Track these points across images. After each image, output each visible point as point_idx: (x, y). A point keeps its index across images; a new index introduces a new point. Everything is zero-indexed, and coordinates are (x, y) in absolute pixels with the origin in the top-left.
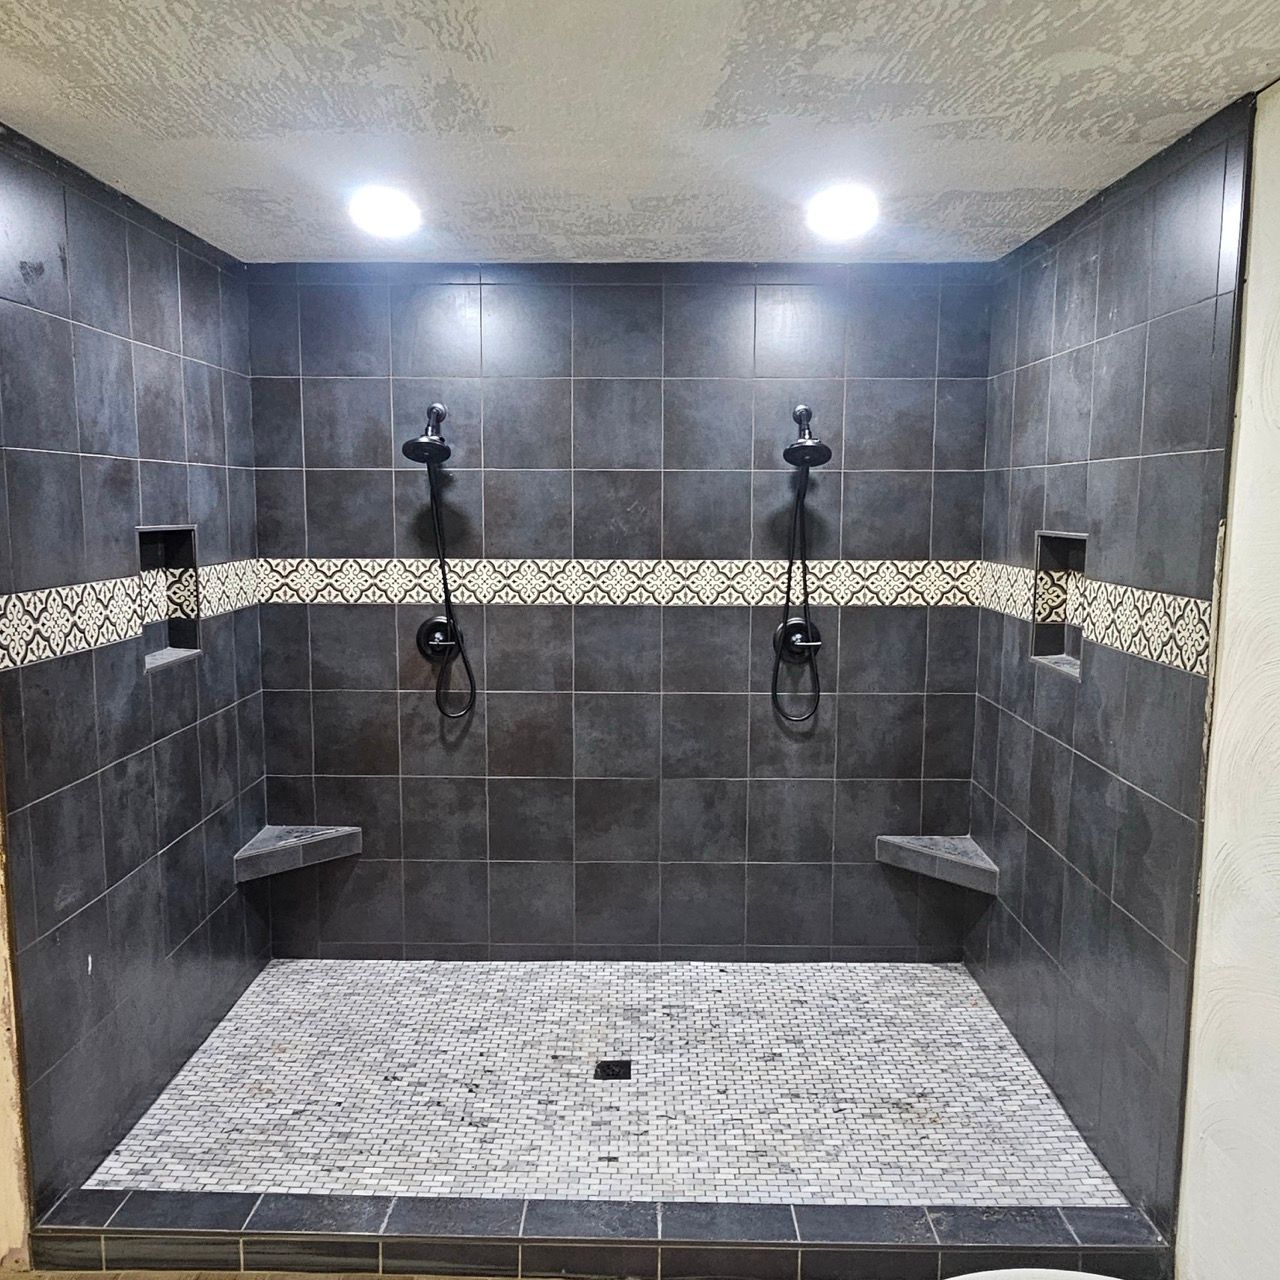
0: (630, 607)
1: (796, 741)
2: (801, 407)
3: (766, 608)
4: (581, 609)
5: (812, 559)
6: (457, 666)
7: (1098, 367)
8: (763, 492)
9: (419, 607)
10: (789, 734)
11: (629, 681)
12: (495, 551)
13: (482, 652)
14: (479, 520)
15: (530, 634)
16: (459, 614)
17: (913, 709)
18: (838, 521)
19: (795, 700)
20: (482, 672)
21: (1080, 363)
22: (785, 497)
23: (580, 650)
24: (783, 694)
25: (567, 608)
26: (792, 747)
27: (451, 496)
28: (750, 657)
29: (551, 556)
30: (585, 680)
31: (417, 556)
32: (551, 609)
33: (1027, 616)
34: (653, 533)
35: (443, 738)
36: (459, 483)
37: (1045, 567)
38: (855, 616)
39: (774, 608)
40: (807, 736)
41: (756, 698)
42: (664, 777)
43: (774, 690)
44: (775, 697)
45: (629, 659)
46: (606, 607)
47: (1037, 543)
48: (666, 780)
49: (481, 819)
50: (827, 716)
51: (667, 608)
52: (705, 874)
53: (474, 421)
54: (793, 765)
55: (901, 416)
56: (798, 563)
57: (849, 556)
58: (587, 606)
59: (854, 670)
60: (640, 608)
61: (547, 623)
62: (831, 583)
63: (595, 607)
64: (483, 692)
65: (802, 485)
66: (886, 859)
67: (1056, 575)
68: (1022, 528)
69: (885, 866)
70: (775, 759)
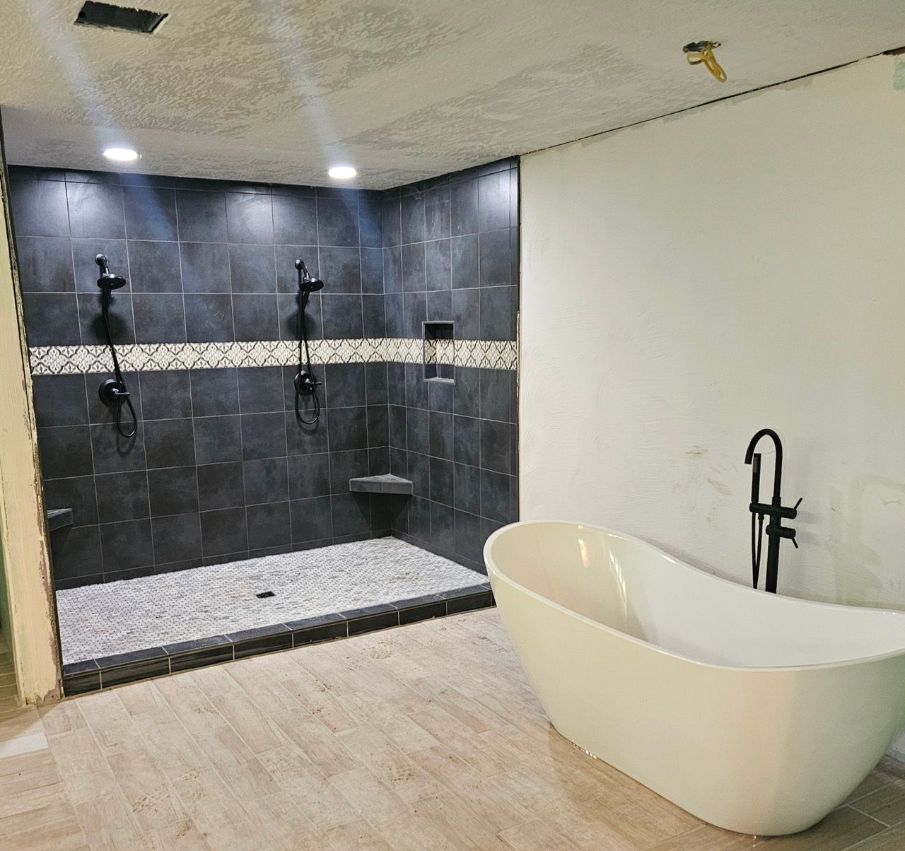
0: (221, 369)
1: (310, 434)
2: (298, 262)
3: (289, 366)
4: (194, 372)
5: (310, 340)
6: (124, 408)
7: (454, 249)
8: (283, 306)
9: (98, 374)
10: (306, 432)
11: (222, 408)
12: (143, 340)
13: (139, 399)
14: (132, 322)
15: (167, 387)
16: (124, 377)
17: (361, 415)
18: (320, 320)
19: (307, 413)
20: (140, 410)
21: (443, 247)
22: (294, 307)
23: (194, 395)
24: (302, 411)
25: (186, 371)
26: (307, 438)
27: (114, 309)
28: (284, 393)
29: (175, 342)
30: (199, 410)
31: (95, 345)
32: (176, 372)
33: (420, 361)
34: (229, 327)
35: (118, 450)
36: (118, 302)
37: (428, 338)
38: (332, 368)
39: (294, 366)
40: (314, 432)
41: (288, 413)
42: (244, 460)
43: (297, 409)
44: (298, 414)
45: (222, 397)
46: (207, 369)
47: (423, 327)
48: (245, 462)
49: (146, 495)
50: (323, 420)
51: (240, 369)
52: (269, 510)
53: (124, 265)
54: (308, 448)
55: (346, 266)
56: (303, 342)
57: (326, 338)
58: (196, 370)
59: (333, 396)
60: (225, 370)
61: (176, 380)
62: (320, 352)
63: (201, 370)
64: (142, 422)
65: (302, 301)
66: (356, 490)
67: (432, 342)
68: (413, 320)
69: (354, 493)
70: (300, 445)
